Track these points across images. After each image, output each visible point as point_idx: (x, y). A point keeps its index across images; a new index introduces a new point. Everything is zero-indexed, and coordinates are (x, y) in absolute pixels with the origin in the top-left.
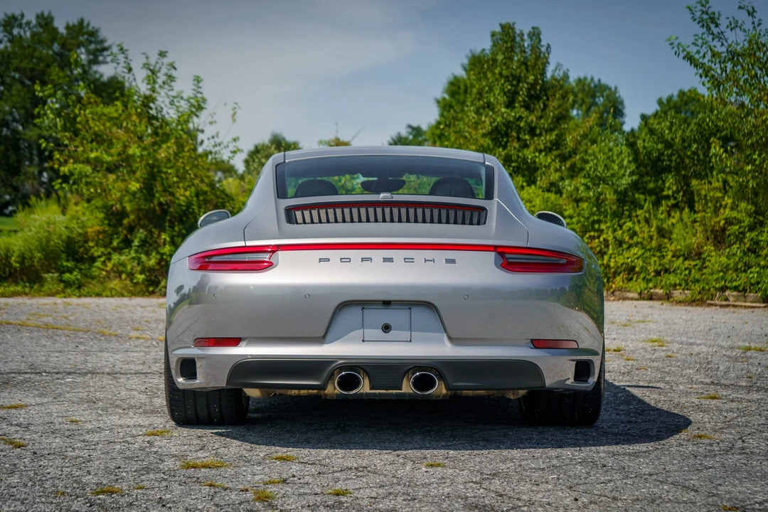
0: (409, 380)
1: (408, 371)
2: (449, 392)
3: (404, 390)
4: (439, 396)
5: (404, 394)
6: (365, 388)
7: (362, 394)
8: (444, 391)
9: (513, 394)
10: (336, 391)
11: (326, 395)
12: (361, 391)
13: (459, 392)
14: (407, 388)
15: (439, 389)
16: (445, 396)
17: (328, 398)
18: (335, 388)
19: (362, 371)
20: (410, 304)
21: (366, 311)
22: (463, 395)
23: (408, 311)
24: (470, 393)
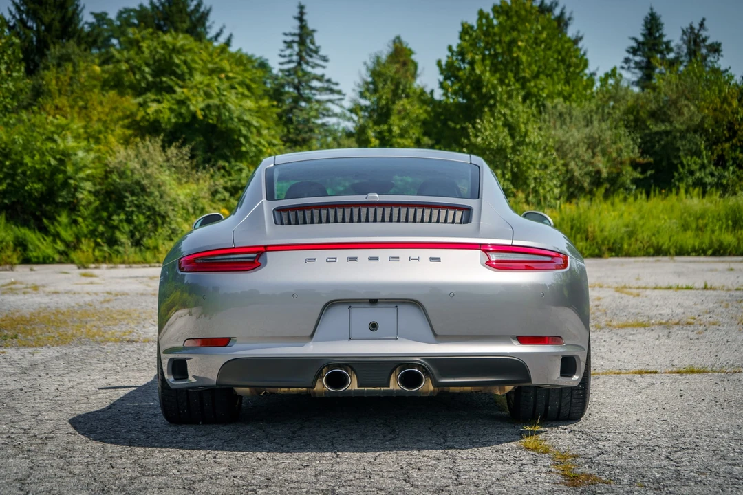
0: (396, 377)
1: (394, 369)
2: (436, 389)
3: (391, 387)
4: (427, 393)
5: (392, 391)
6: (353, 385)
7: (350, 391)
8: (431, 388)
9: (500, 390)
10: (325, 389)
11: (315, 393)
12: (349, 388)
13: (446, 389)
14: (395, 385)
15: (427, 386)
16: (431, 392)
17: (317, 396)
18: (324, 386)
19: (350, 369)
20: (397, 302)
21: (352, 310)
22: (450, 391)
23: (395, 309)
24: (457, 389)
